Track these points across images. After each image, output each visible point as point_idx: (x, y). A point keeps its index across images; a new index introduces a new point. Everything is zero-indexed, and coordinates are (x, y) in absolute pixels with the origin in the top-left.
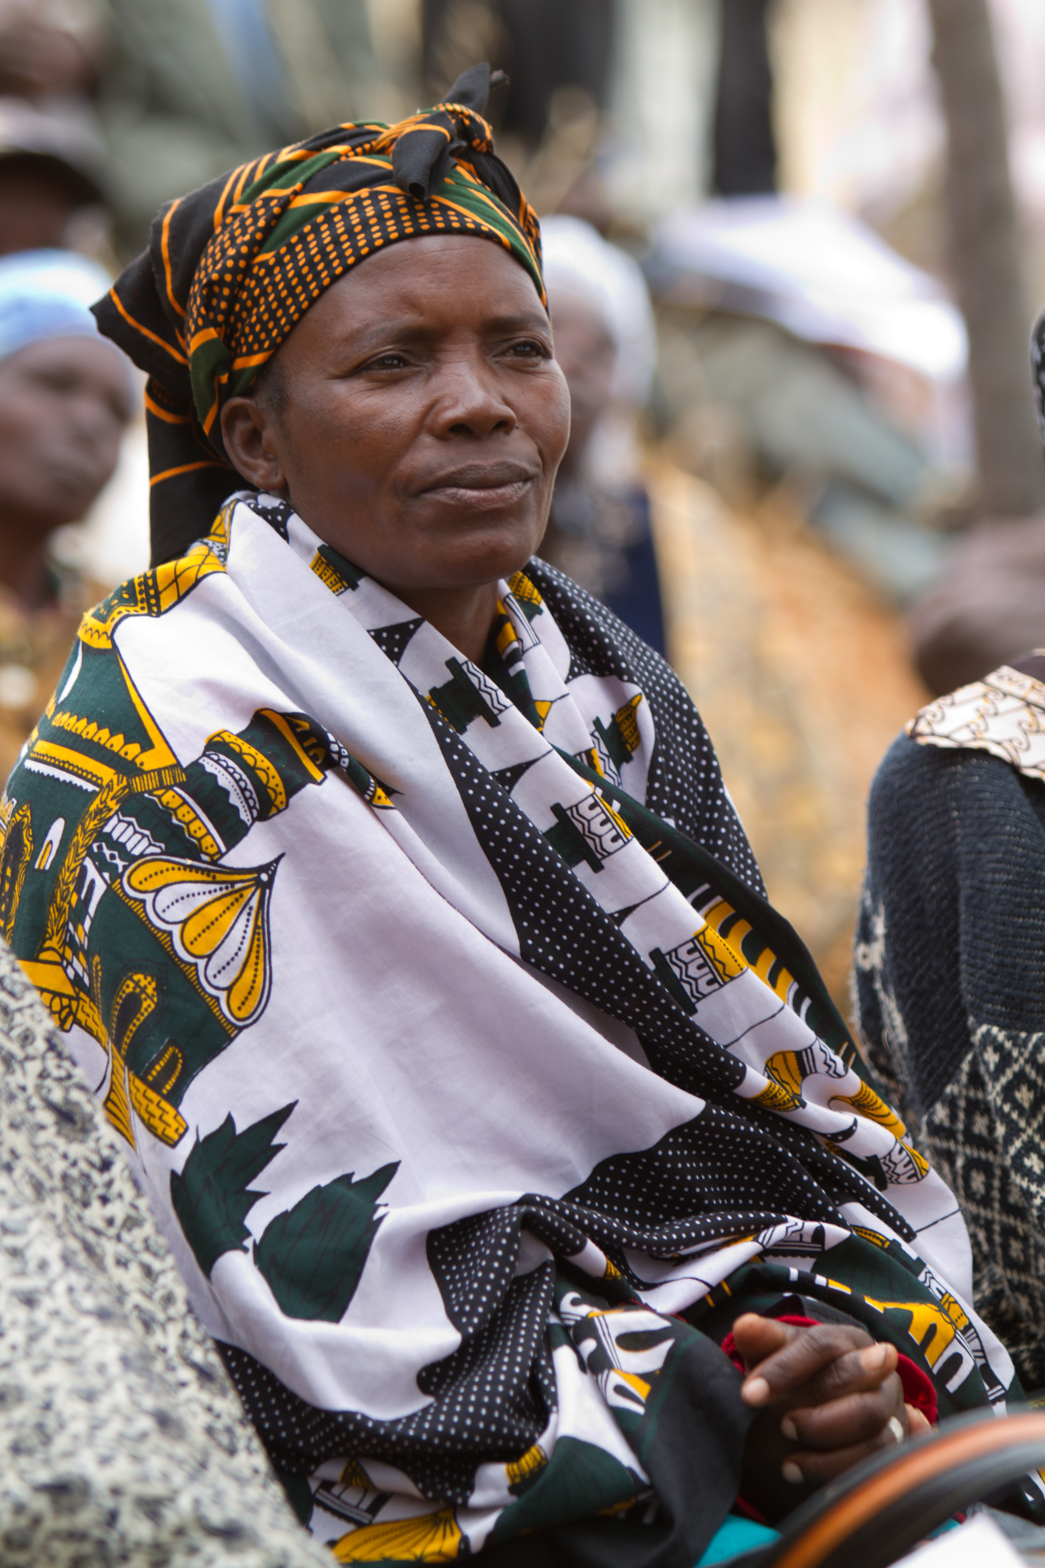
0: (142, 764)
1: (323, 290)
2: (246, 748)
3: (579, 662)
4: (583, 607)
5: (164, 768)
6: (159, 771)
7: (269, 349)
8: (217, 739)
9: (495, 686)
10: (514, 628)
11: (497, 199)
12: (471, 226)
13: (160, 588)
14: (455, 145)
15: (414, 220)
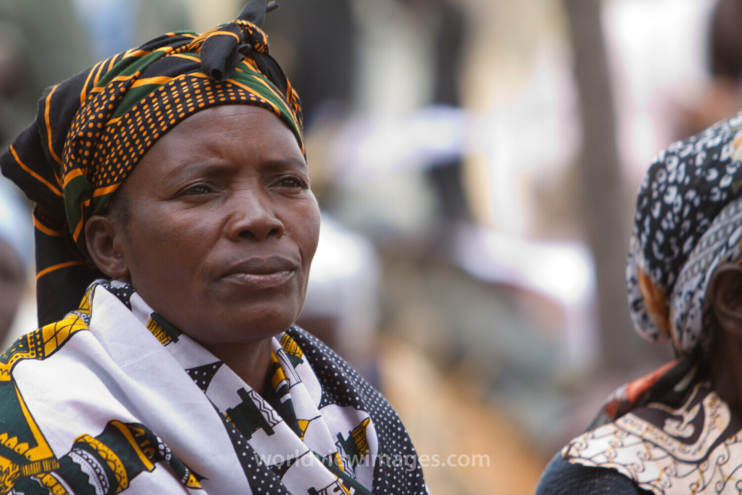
0: (29, 457)
1: (154, 141)
2: (101, 446)
3: (327, 396)
4: (330, 359)
5: (45, 460)
6: (41, 461)
7: (117, 182)
8: (81, 440)
9: (271, 408)
10: (284, 371)
11: (271, 83)
12: (253, 99)
13: (45, 341)
14: (243, 45)
15: (215, 94)
